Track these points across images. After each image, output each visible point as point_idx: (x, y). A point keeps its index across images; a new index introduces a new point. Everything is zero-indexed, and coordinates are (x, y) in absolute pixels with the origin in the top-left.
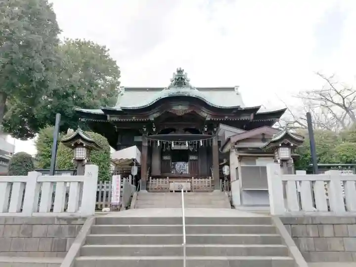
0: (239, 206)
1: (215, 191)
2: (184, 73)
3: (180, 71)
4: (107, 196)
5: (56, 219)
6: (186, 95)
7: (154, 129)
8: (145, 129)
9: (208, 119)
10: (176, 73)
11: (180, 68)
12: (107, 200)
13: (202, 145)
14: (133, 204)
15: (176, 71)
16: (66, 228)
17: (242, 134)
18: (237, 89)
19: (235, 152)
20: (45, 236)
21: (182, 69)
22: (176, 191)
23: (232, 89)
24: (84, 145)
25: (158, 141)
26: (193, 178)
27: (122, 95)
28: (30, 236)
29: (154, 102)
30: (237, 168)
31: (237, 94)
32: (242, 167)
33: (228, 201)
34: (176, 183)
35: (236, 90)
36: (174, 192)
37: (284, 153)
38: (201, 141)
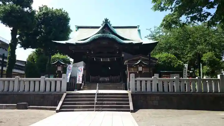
2: (108, 21)
7: (92, 52)
8: (88, 52)
11: (106, 18)
18: (138, 27)
24: (61, 66)
26: (111, 76)
27: (76, 31)
31: (138, 31)
32: (129, 72)
36: (101, 83)
37: (140, 69)
38: (115, 58)
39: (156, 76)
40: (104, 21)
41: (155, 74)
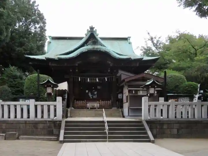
0: (127, 116)
1: (113, 108)
2: (94, 30)
3: (92, 28)
5: (48, 122)
6: (99, 50)
8: (71, 70)
9: (111, 65)
11: (92, 26)
14: (69, 115)
15: (89, 28)
16: (52, 125)
17: (131, 77)
18: (129, 39)
19: (126, 87)
20: (44, 128)
21: (93, 27)
24: (52, 86)
25: (79, 78)
26: (101, 100)
27: (50, 43)
28: (37, 128)
29: (78, 55)
30: (127, 96)
31: (129, 43)
32: (130, 96)
33: (121, 113)
34: (91, 104)
37: (152, 91)
38: (106, 78)
39: (162, 100)
40: (89, 30)
41: (160, 98)
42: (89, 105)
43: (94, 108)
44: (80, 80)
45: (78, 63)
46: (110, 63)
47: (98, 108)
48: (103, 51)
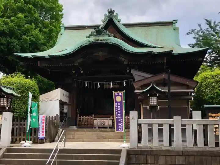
3: (111, 12)
4: (35, 132)
7: (82, 72)
8: (74, 72)
9: (126, 63)
10: (108, 14)
11: (111, 9)
12: (35, 135)
13: (125, 85)
15: (107, 11)
17: (149, 78)
21: (113, 10)
22: (99, 128)
23: (170, 23)
24: (5, 97)
25: (86, 82)
27: (61, 34)
29: (76, 50)
31: (174, 29)
32: (143, 108)
34: (99, 120)
35: (173, 25)
36: (97, 128)
37: (153, 101)
38: (124, 82)
41: (194, 112)
42: (97, 122)
43: (104, 126)
44: (86, 85)
45: (79, 61)
46: (123, 59)
47: (110, 128)
48: (111, 43)
